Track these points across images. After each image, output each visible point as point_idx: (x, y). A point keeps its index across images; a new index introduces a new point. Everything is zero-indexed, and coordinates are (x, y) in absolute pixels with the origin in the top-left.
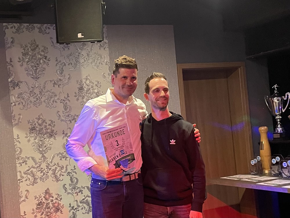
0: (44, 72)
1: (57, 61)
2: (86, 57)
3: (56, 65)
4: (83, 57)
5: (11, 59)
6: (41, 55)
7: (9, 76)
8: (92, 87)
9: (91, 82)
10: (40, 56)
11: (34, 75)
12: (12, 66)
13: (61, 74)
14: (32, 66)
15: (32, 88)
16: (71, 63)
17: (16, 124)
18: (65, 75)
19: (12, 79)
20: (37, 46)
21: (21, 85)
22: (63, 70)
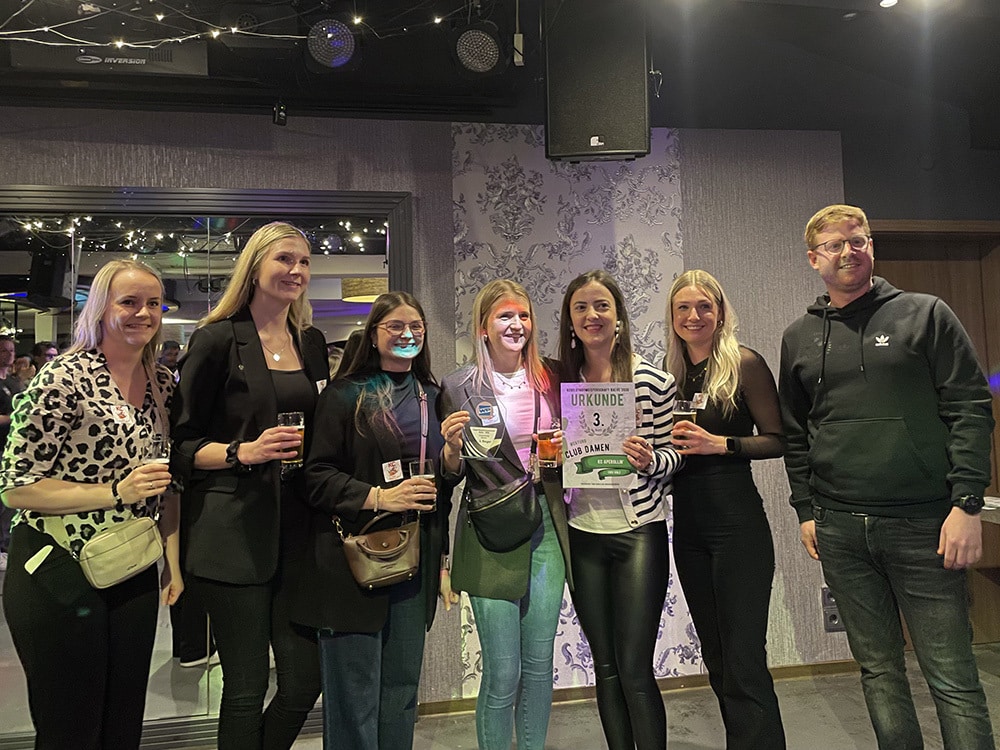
0: (530, 226)
1: (560, 203)
2: (628, 197)
3: (559, 212)
4: (621, 196)
5: (462, 197)
6: (526, 190)
7: (456, 232)
8: (638, 262)
9: (635, 251)
10: (524, 192)
11: (509, 231)
12: (465, 211)
13: (569, 232)
14: (506, 213)
15: (503, 257)
16: (593, 210)
17: (463, 334)
18: (576, 234)
19: (460, 237)
20: (521, 171)
21: (480, 252)
22: (573, 224)
